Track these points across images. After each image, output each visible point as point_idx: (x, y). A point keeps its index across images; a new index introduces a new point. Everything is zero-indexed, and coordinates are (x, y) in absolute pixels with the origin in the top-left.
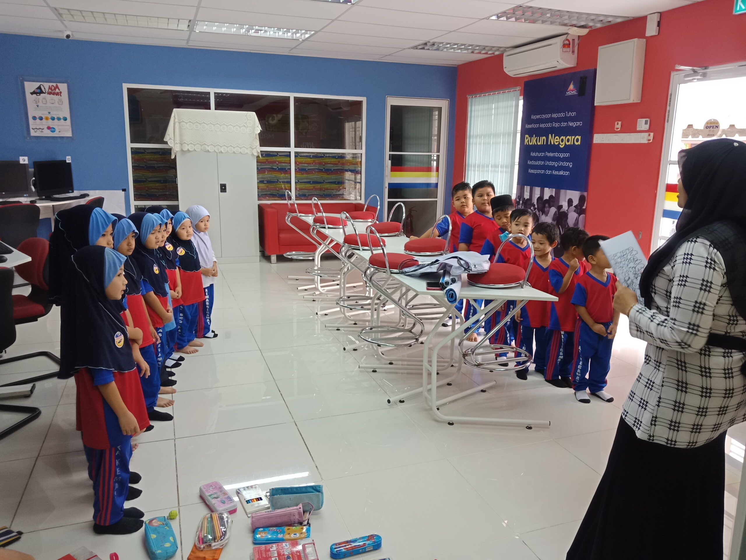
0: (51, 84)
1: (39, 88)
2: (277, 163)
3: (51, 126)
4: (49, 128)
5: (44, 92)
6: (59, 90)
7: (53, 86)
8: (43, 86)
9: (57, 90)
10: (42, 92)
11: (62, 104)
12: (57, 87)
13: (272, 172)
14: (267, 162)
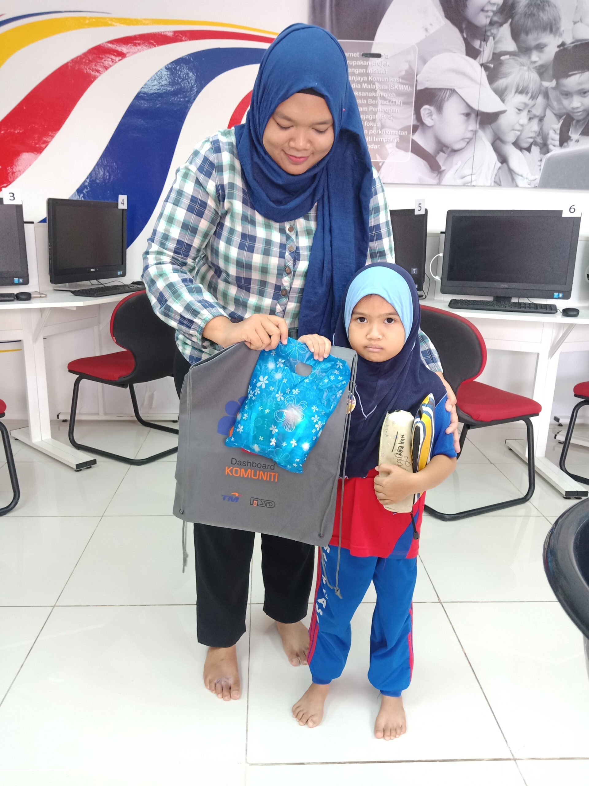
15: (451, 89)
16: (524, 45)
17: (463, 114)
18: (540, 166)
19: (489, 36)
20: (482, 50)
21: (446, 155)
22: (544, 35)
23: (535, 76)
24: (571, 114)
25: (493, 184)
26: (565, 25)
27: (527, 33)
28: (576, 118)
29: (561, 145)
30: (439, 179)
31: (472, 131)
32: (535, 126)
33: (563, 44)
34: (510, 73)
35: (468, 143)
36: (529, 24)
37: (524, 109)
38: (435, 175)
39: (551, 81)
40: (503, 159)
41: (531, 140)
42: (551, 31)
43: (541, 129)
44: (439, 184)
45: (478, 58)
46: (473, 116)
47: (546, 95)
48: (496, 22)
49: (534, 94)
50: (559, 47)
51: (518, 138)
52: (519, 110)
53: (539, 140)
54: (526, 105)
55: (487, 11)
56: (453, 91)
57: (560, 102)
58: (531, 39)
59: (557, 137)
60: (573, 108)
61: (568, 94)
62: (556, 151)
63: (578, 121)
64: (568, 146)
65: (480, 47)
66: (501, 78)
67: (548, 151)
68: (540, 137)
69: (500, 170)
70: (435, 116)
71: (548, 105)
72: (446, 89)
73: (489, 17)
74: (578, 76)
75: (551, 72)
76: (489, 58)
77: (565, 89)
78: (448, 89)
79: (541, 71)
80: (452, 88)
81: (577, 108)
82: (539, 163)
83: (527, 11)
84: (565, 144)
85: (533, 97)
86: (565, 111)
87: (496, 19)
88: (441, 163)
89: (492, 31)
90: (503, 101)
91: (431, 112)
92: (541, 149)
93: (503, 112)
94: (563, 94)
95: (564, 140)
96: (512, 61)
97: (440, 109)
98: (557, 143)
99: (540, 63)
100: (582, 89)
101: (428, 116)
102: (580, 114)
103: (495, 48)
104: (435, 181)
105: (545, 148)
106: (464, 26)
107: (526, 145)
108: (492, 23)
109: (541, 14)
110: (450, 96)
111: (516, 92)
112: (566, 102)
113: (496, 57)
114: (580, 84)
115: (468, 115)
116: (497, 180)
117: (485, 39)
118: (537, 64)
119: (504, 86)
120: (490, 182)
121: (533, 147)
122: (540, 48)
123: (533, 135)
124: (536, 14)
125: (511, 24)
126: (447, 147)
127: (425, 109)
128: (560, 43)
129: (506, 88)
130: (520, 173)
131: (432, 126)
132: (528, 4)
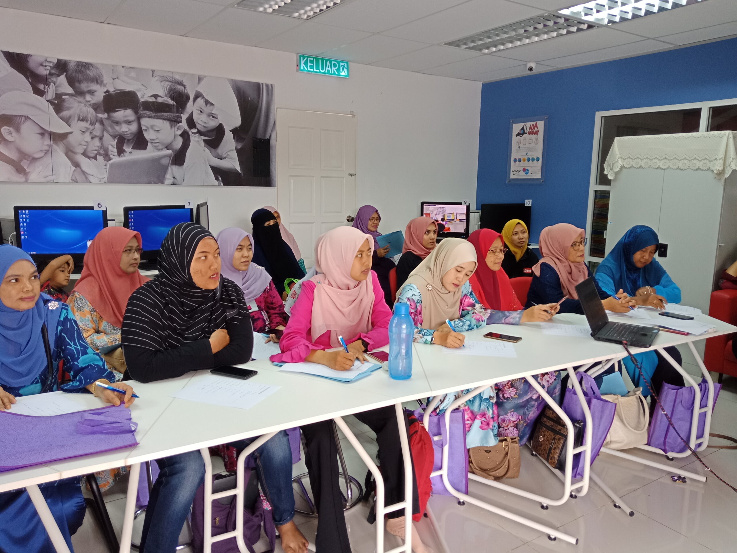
0: (531, 123)
1: (523, 129)
3: (526, 168)
4: (524, 170)
5: (526, 132)
6: (537, 128)
9: (536, 129)
10: (524, 133)
11: (538, 144)
12: (536, 126)
15: (24, 116)
16: (79, 90)
17: (39, 134)
18: (106, 169)
19: (50, 82)
20: (46, 91)
21: (29, 162)
22: (92, 84)
23: (91, 110)
24: (123, 135)
25: (71, 181)
26: (106, 79)
27: (80, 82)
28: (126, 138)
29: (119, 155)
30: (26, 178)
31: (47, 145)
32: (97, 143)
33: (108, 91)
34: (71, 108)
35: (46, 153)
36: (80, 77)
37: (87, 131)
38: (21, 176)
39: (104, 114)
40: (77, 165)
41: (96, 152)
42: (97, 83)
43: (102, 144)
44: (26, 181)
45: (44, 96)
46: (47, 135)
47: (102, 122)
48: (54, 74)
49: (92, 122)
50: (105, 93)
51: (85, 150)
52: (83, 132)
53: (102, 152)
54: (88, 129)
55: (46, 66)
56: (27, 118)
57: (113, 128)
58: (84, 86)
59: (115, 150)
60: (123, 132)
61: (117, 123)
62: (116, 159)
63: (128, 140)
64: (124, 156)
65: (44, 89)
66: (65, 110)
67: (110, 159)
68: (102, 150)
69: (75, 172)
70: (14, 134)
71: (104, 129)
72: (20, 116)
73: (48, 70)
74: (122, 112)
75: (102, 108)
76: (53, 96)
77: (116, 120)
78: (22, 116)
79: (95, 107)
80: (26, 115)
81: (126, 132)
82: (105, 167)
83: (77, 69)
84: (122, 155)
85: (92, 124)
86: (117, 133)
87: (53, 71)
88: (25, 167)
89: (52, 79)
90: (70, 126)
91: (10, 131)
92: (104, 158)
93: (71, 133)
94: (114, 123)
95: (121, 152)
96: (71, 99)
97: (18, 130)
98: (116, 154)
99: (92, 102)
100: (128, 120)
101: (8, 134)
102: (129, 135)
103: (56, 90)
104: (23, 179)
105: (107, 157)
106: (28, 74)
107: (93, 155)
108: (50, 74)
109: (88, 72)
110: (25, 121)
111: (78, 120)
112: (117, 128)
113: (59, 96)
114: (125, 116)
115: (42, 134)
116: (74, 178)
117: (47, 84)
118: (91, 103)
119: (68, 116)
120: (68, 179)
121: (98, 157)
122: (91, 92)
123: (97, 148)
124: (84, 71)
125: (66, 76)
126: (29, 156)
127: (5, 129)
128: (105, 90)
129: (70, 117)
130: (91, 174)
131: (13, 141)
132: (76, 64)
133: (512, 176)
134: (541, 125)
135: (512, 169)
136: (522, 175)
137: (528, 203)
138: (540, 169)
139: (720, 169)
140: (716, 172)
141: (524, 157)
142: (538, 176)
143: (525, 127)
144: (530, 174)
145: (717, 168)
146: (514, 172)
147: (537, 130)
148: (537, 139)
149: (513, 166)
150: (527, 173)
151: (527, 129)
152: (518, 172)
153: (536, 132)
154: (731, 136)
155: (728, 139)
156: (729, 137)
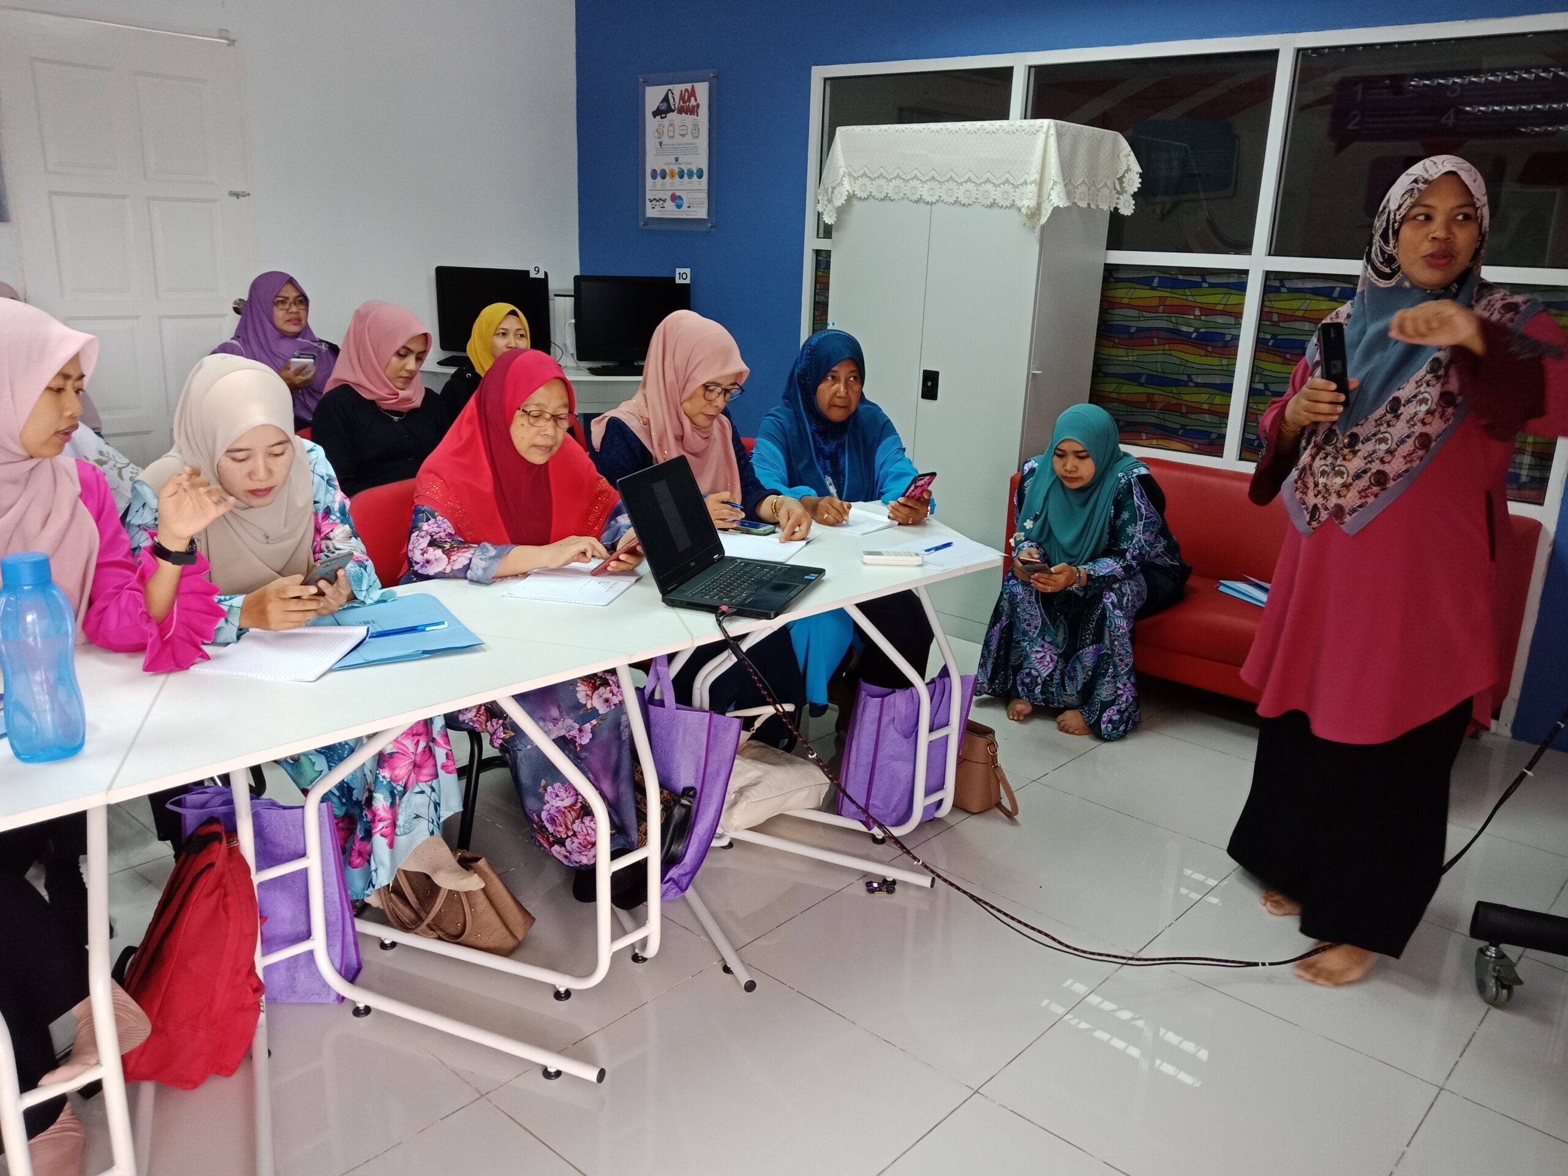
1: (666, 99)
2: (1197, 312)
3: (678, 193)
4: (674, 198)
5: (673, 107)
6: (696, 100)
7: (687, 90)
8: (673, 94)
9: (693, 102)
10: (669, 110)
11: (698, 137)
12: (692, 94)
13: (1175, 346)
14: (1161, 309)
133: (651, 212)
134: (702, 90)
135: (649, 195)
136: (670, 211)
137: (683, 276)
138: (705, 195)
139: (1031, 206)
140: (1025, 213)
141: (671, 167)
142: (702, 213)
143: (670, 95)
144: (684, 208)
145: (1026, 203)
146: (654, 202)
147: (695, 104)
148: (696, 126)
149: (653, 188)
150: (679, 206)
151: (675, 102)
152: (661, 202)
153: (693, 107)
154: (1053, 131)
155: (1047, 137)
156: (1050, 134)
